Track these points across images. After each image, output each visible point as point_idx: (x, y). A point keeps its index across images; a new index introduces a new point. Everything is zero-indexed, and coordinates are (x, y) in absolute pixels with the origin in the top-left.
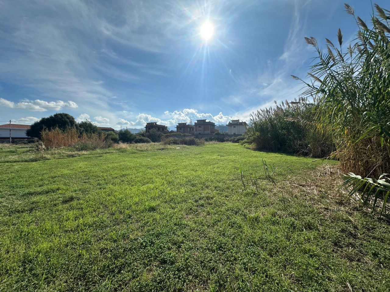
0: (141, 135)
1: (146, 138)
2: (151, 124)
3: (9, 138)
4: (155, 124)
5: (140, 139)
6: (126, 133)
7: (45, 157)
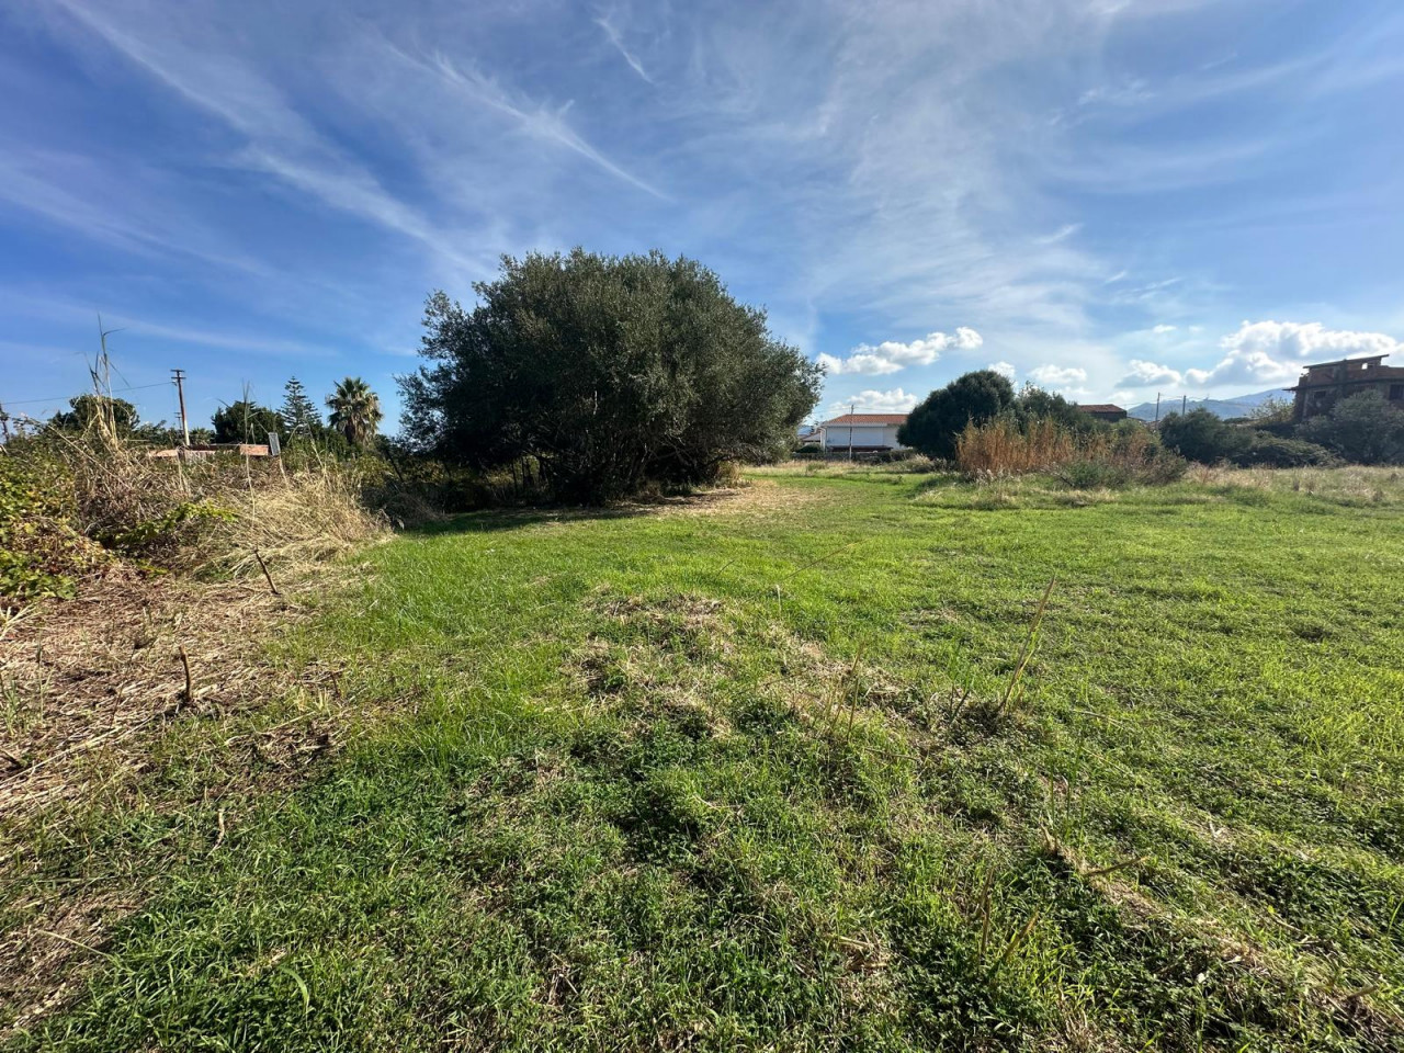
0: (1264, 428)
1: (1298, 445)
2: (1335, 369)
3: (847, 449)
4: (1365, 366)
5: (1263, 450)
6: (1197, 423)
7: (1005, 502)
